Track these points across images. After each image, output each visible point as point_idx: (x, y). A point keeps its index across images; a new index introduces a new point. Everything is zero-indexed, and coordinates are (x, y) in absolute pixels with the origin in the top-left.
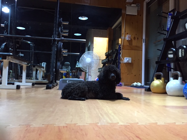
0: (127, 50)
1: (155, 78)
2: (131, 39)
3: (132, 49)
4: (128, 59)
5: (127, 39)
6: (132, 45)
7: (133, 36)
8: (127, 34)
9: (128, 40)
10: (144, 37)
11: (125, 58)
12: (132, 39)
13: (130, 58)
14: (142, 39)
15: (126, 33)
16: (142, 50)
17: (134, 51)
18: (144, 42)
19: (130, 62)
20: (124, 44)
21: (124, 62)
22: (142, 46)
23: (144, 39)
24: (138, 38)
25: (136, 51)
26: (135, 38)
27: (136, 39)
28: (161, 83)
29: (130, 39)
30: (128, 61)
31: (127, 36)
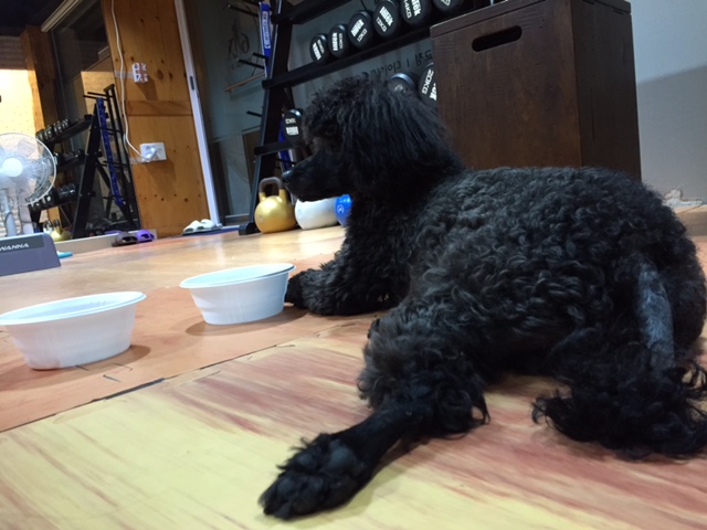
0: (145, 118)
1: (261, 195)
2: (148, 77)
3: (160, 114)
4: (153, 150)
5: (136, 80)
6: (157, 99)
7: (155, 69)
8: (133, 59)
9: (138, 84)
10: (190, 72)
11: (143, 146)
12: (154, 78)
13: (161, 145)
14: (185, 75)
15: (128, 56)
16: (192, 115)
17: (166, 118)
18: (193, 88)
19: (162, 156)
20: (129, 99)
21: (143, 160)
22: (190, 101)
23: (191, 78)
24: (171, 76)
25: (172, 118)
26: (160, 75)
27: (167, 76)
28: (281, 204)
29: (146, 80)
30: (155, 155)
31: (134, 70)
